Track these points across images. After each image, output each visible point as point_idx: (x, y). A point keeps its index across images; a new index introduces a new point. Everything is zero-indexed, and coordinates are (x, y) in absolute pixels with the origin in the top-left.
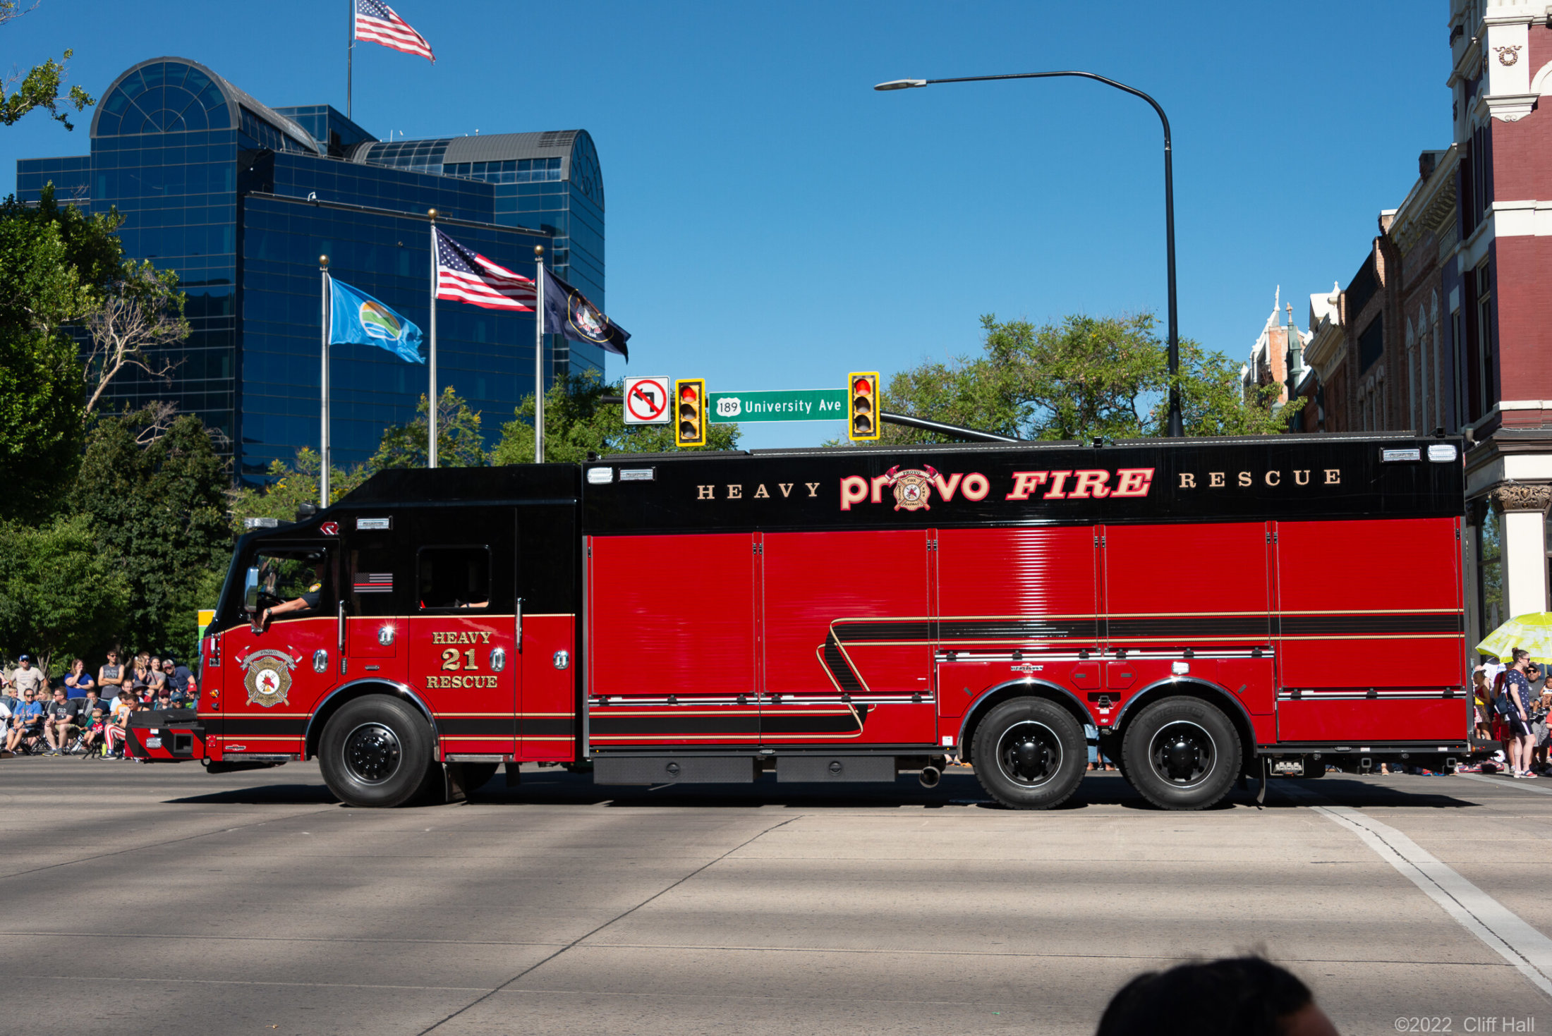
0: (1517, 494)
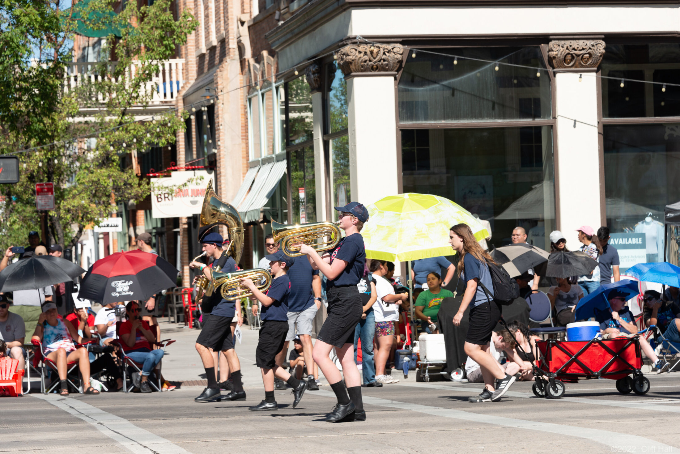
0: (365, 53)
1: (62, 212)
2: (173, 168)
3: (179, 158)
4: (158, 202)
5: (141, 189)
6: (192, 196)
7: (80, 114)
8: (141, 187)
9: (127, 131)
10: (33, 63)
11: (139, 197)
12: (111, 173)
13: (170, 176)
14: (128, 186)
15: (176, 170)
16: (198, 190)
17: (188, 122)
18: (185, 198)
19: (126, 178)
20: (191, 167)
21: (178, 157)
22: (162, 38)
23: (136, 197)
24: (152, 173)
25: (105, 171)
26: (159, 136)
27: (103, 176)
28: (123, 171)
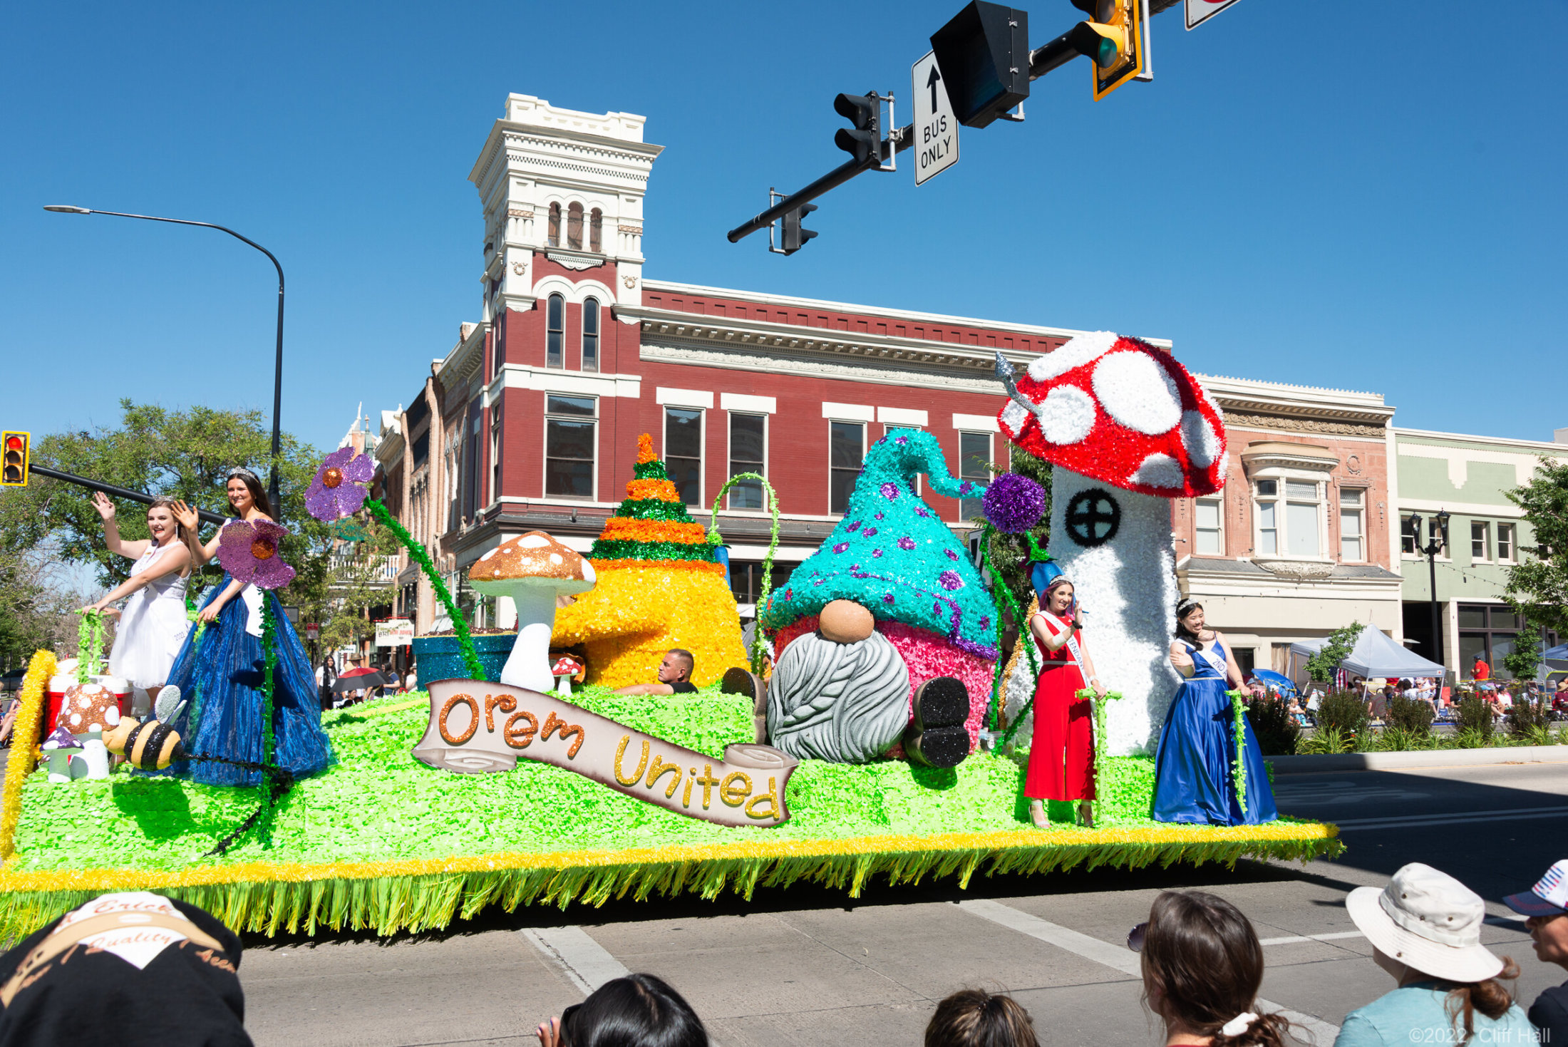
1: (322, 641)
2: (390, 618)
4: (379, 637)
6: (400, 634)
7: (336, 584)
8: (370, 628)
9: (364, 595)
10: (311, 553)
12: (352, 619)
13: (388, 622)
14: (362, 627)
16: (404, 631)
17: (401, 591)
18: (396, 635)
19: (361, 623)
20: (401, 617)
21: (393, 611)
22: (388, 543)
23: (367, 634)
24: (377, 620)
25: (349, 618)
26: (383, 599)
27: (347, 621)
28: (360, 618)
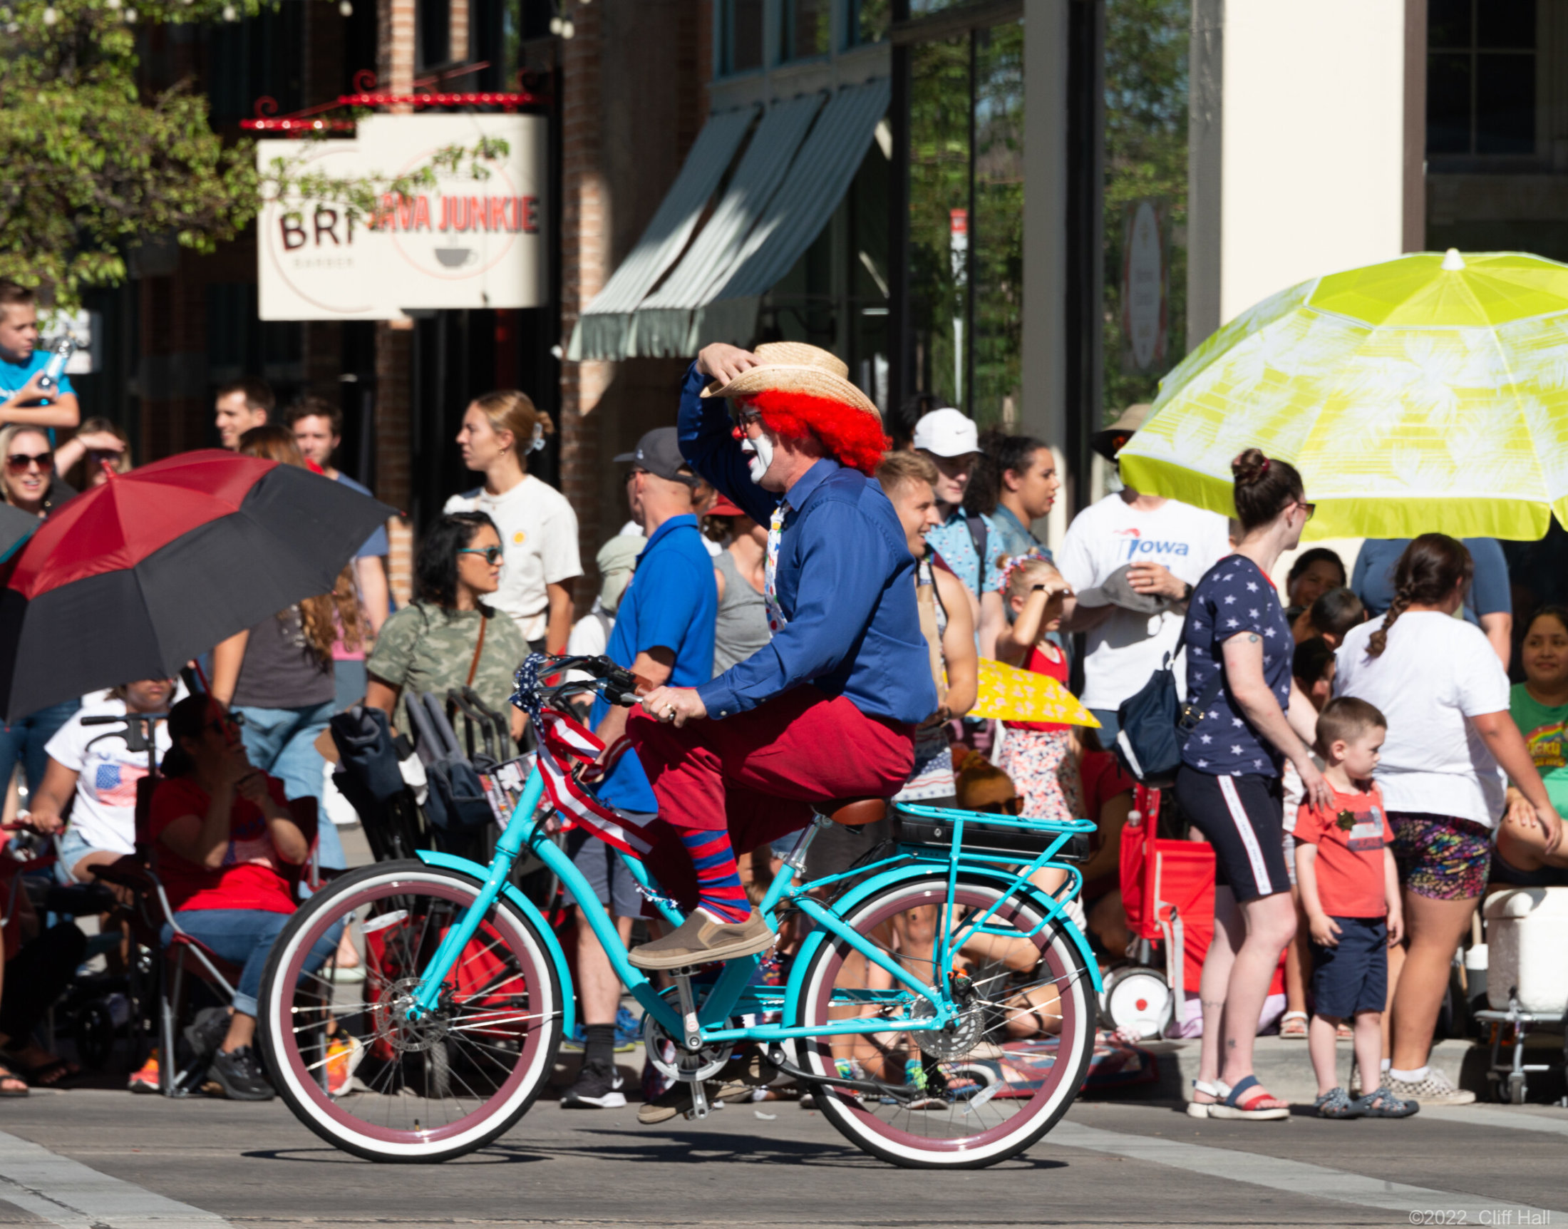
2: (366, 98)
3: (389, 56)
4: (288, 247)
5: (226, 187)
6: (444, 228)
8: (229, 178)
11: (214, 220)
12: (98, 111)
13: (351, 135)
14: (171, 173)
15: (374, 108)
16: (473, 202)
18: (412, 236)
19: (163, 137)
20: (443, 95)
21: (383, 49)
24: (265, 117)
25: (70, 99)
27: (61, 121)
28: (147, 101)
